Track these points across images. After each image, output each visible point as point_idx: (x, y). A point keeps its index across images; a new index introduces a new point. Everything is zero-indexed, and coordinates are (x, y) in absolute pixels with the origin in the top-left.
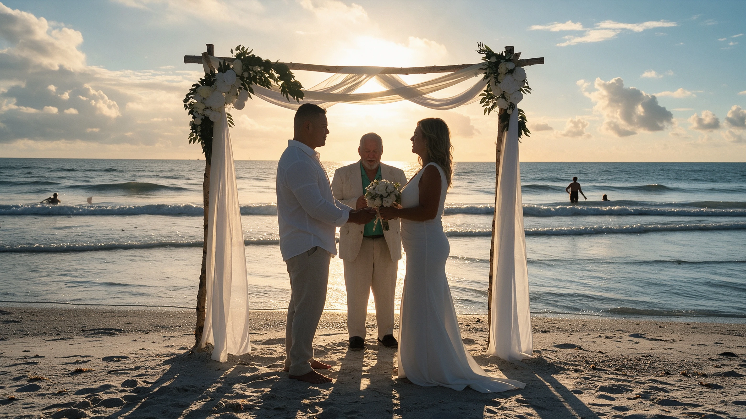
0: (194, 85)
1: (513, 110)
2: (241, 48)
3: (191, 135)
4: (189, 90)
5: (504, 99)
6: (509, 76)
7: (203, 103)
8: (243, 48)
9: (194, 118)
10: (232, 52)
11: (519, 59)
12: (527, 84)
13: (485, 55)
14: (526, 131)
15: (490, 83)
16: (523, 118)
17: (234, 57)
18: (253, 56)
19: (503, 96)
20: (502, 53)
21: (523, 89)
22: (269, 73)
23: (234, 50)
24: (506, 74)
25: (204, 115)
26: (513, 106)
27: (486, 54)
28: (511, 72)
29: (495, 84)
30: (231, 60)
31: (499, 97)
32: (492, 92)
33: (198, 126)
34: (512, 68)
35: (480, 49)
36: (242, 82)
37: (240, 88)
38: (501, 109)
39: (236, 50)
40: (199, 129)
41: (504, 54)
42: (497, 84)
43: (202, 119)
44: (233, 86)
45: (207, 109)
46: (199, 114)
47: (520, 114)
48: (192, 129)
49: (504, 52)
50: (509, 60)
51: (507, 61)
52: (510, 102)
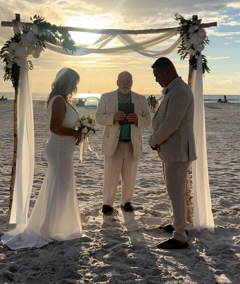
0: (7, 42)
1: (199, 56)
2: (37, 16)
3: (5, 76)
4: (4, 45)
5: (193, 50)
6: (195, 34)
7: (13, 54)
8: (39, 17)
9: (7, 64)
10: (31, 19)
11: (201, 23)
12: (207, 38)
13: (180, 22)
14: (207, 69)
15: (184, 39)
16: (205, 61)
17: (32, 23)
18: (45, 22)
19: (192, 47)
20: (191, 19)
21: (204, 42)
22: (55, 34)
23: (33, 18)
24: (194, 33)
25: (14, 62)
26: (198, 53)
27: (181, 20)
28: (196, 31)
29: (187, 40)
30: (30, 24)
31: (190, 48)
32: (185, 45)
33: (10, 69)
34: (197, 29)
35: (176, 18)
36: (38, 40)
37: (37, 44)
38: (191, 56)
39: (34, 18)
40: (11, 71)
41: (192, 20)
42: (188, 39)
43: (13, 65)
44: (32, 43)
45: (16, 58)
46: (10, 61)
47: (203, 58)
48: (6, 71)
49: (192, 19)
50: (195, 24)
51: (194, 24)
52: (197, 51)
